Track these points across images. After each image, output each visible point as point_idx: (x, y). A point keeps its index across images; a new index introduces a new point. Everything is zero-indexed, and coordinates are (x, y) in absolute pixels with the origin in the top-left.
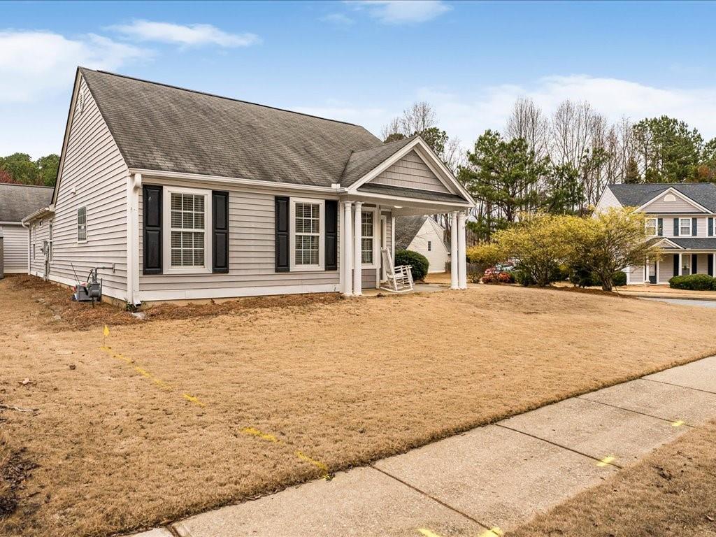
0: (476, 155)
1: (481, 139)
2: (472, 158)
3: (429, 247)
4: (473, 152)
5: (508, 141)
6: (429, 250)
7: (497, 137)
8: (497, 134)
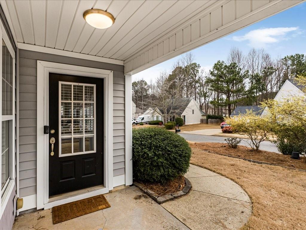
0: (213, 71)
1: (215, 64)
2: (212, 73)
3: (193, 112)
4: (212, 70)
5: (228, 65)
6: (193, 113)
7: (223, 63)
8: (223, 62)
